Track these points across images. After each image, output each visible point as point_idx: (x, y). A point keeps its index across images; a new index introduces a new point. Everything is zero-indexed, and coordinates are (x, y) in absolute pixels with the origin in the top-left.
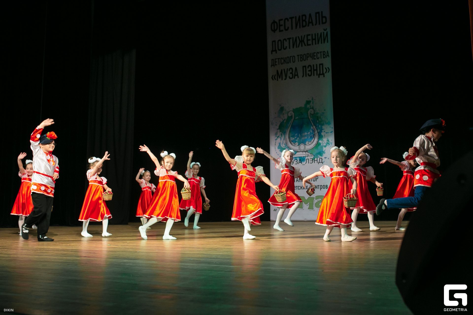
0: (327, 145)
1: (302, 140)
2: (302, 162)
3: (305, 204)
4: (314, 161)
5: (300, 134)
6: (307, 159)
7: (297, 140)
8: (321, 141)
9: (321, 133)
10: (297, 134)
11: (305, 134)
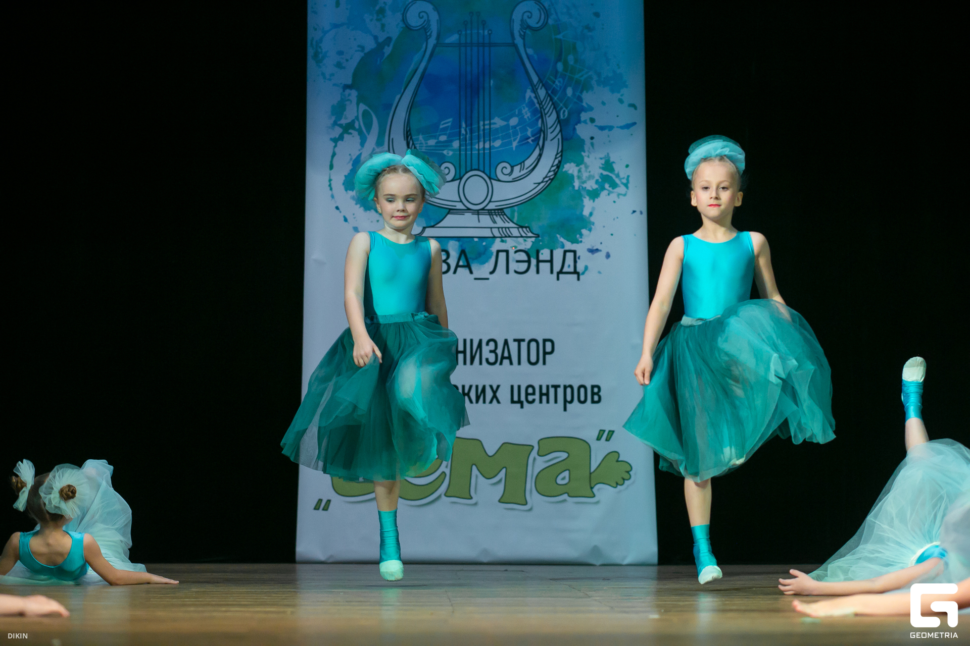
0: (603, 188)
1: (475, 152)
2: (474, 267)
3: (481, 478)
4: (534, 262)
5: (470, 124)
6: (498, 252)
7: (448, 153)
8: (573, 165)
9: (576, 124)
10: (451, 120)
11: (495, 123)
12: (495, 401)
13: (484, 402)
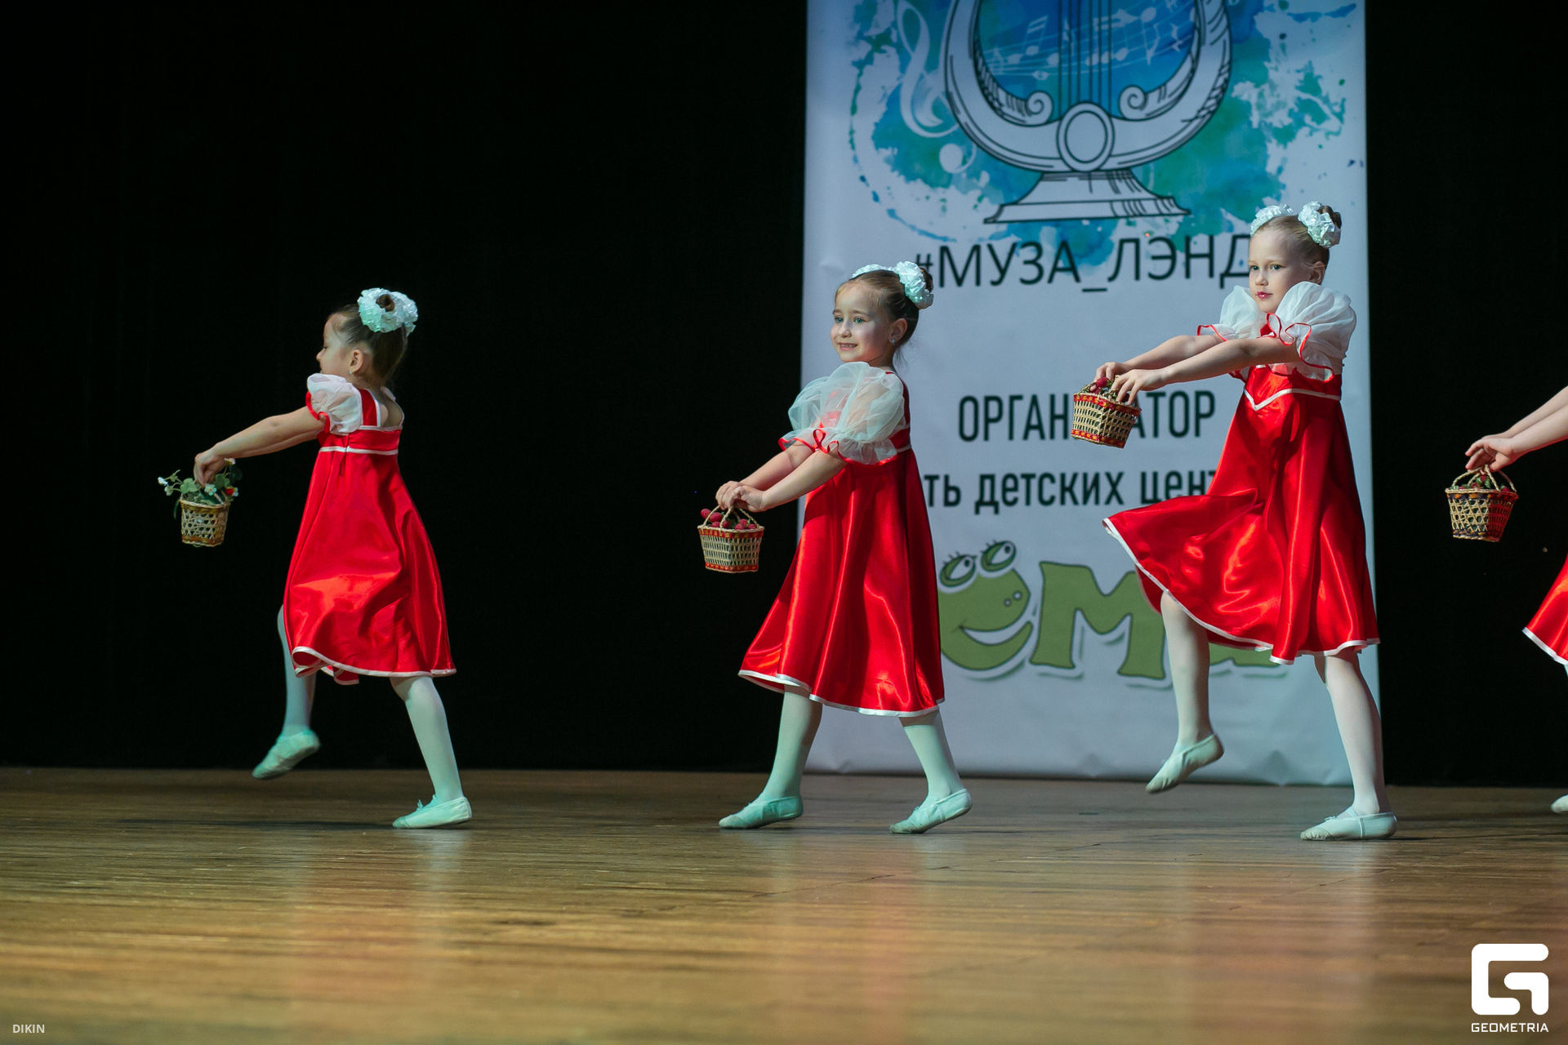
0: (1301, 123)
1: (1085, 72)
2: (1082, 271)
3: (1090, 633)
4: (1181, 257)
5: (1076, 23)
6: (1122, 242)
7: (1040, 75)
8: (1249, 84)
9: (1256, 13)
10: (1045, 18)
11: (1117, 20)
12: (1114, 500)
13: (1097, 502)
